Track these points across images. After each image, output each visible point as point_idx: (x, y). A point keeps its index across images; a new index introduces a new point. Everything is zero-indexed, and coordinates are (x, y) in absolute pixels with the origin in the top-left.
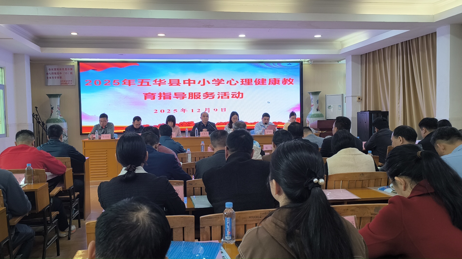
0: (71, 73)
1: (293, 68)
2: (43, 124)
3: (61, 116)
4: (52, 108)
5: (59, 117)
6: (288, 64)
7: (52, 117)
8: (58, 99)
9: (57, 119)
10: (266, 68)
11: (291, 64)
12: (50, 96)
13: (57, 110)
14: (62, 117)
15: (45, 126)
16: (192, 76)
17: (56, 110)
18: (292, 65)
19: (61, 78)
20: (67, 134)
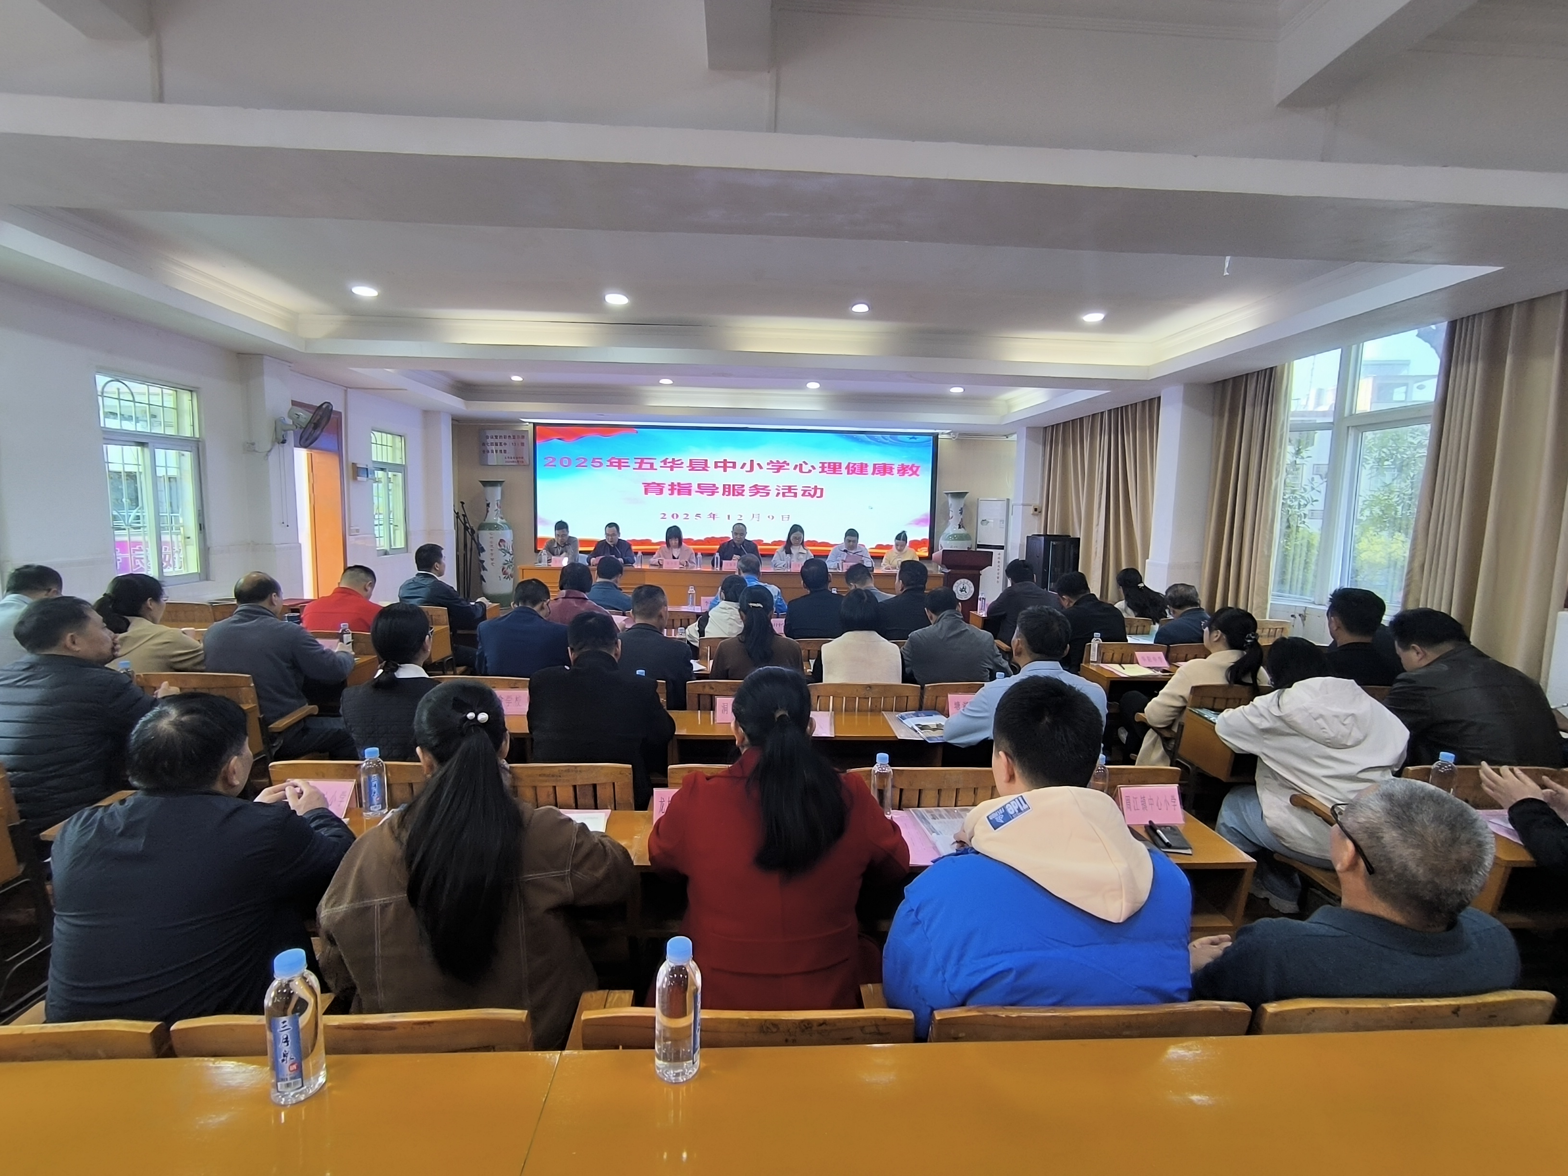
0: (523, 444)
1: (919, 444)
2: (473, 532)
3: (502, 518)
4: (488, 505)
5: (499, 521)
6: (911, 438)
7: (487, 521)
8: (499, 489)
9: (497, 524)
10: (868, 443)
11: (916, 438)
12: (485, 484)
13: (496, 507)
14: (504, 521)
15: (475, 535)
16: (729, 454)
17: (493, 508)
18: (918, 440)
19: (505, 451)
20: (511, 551)
